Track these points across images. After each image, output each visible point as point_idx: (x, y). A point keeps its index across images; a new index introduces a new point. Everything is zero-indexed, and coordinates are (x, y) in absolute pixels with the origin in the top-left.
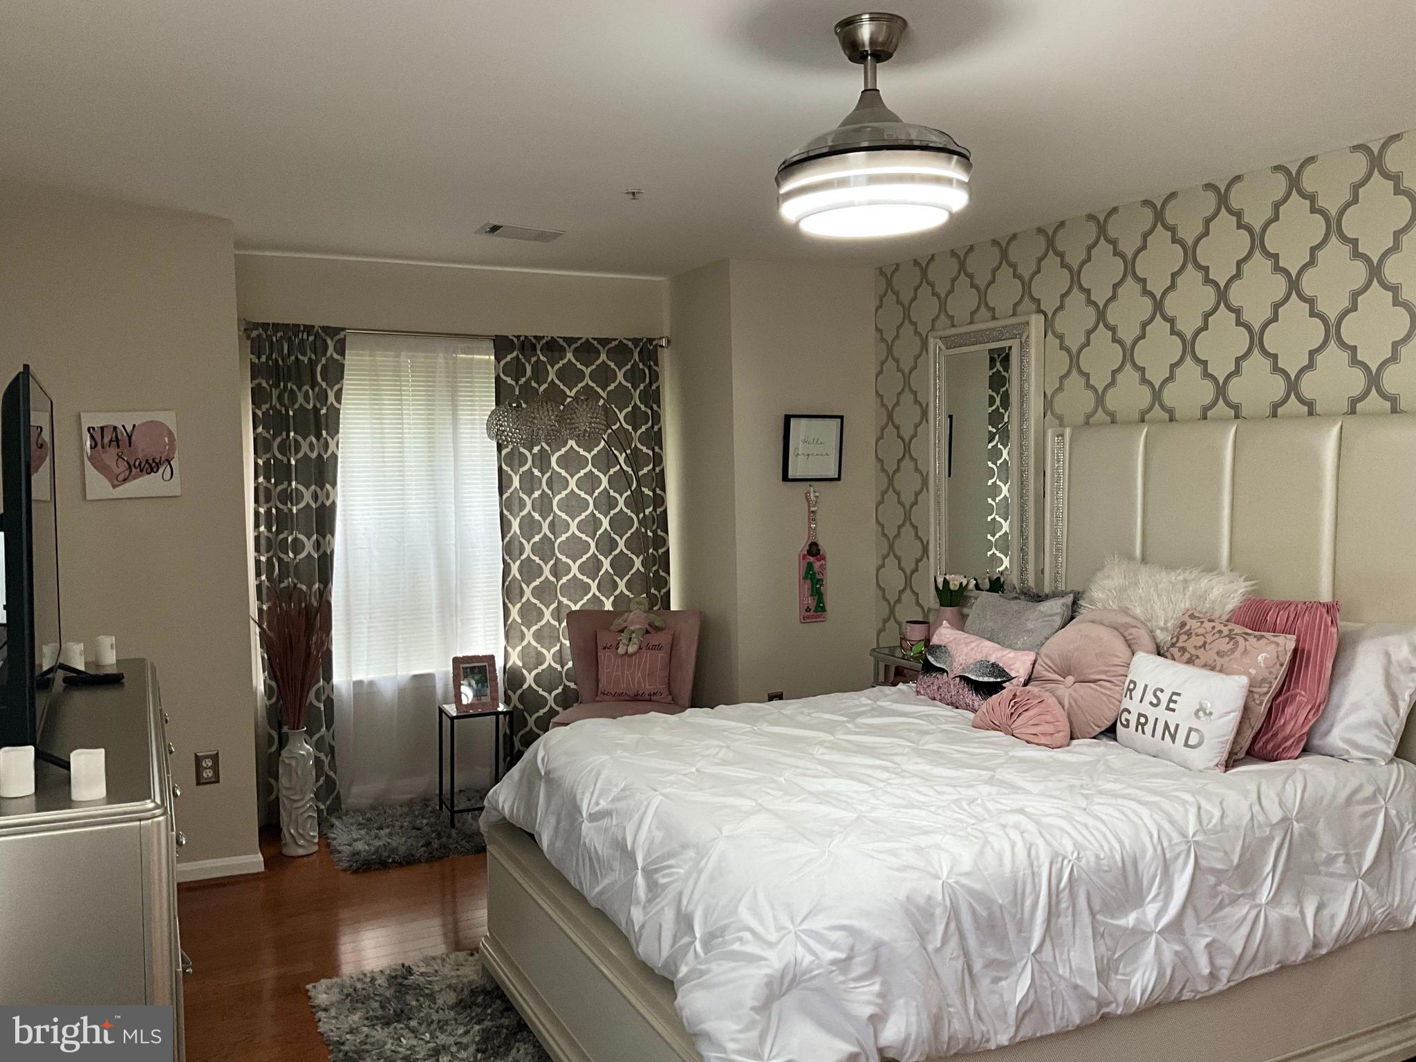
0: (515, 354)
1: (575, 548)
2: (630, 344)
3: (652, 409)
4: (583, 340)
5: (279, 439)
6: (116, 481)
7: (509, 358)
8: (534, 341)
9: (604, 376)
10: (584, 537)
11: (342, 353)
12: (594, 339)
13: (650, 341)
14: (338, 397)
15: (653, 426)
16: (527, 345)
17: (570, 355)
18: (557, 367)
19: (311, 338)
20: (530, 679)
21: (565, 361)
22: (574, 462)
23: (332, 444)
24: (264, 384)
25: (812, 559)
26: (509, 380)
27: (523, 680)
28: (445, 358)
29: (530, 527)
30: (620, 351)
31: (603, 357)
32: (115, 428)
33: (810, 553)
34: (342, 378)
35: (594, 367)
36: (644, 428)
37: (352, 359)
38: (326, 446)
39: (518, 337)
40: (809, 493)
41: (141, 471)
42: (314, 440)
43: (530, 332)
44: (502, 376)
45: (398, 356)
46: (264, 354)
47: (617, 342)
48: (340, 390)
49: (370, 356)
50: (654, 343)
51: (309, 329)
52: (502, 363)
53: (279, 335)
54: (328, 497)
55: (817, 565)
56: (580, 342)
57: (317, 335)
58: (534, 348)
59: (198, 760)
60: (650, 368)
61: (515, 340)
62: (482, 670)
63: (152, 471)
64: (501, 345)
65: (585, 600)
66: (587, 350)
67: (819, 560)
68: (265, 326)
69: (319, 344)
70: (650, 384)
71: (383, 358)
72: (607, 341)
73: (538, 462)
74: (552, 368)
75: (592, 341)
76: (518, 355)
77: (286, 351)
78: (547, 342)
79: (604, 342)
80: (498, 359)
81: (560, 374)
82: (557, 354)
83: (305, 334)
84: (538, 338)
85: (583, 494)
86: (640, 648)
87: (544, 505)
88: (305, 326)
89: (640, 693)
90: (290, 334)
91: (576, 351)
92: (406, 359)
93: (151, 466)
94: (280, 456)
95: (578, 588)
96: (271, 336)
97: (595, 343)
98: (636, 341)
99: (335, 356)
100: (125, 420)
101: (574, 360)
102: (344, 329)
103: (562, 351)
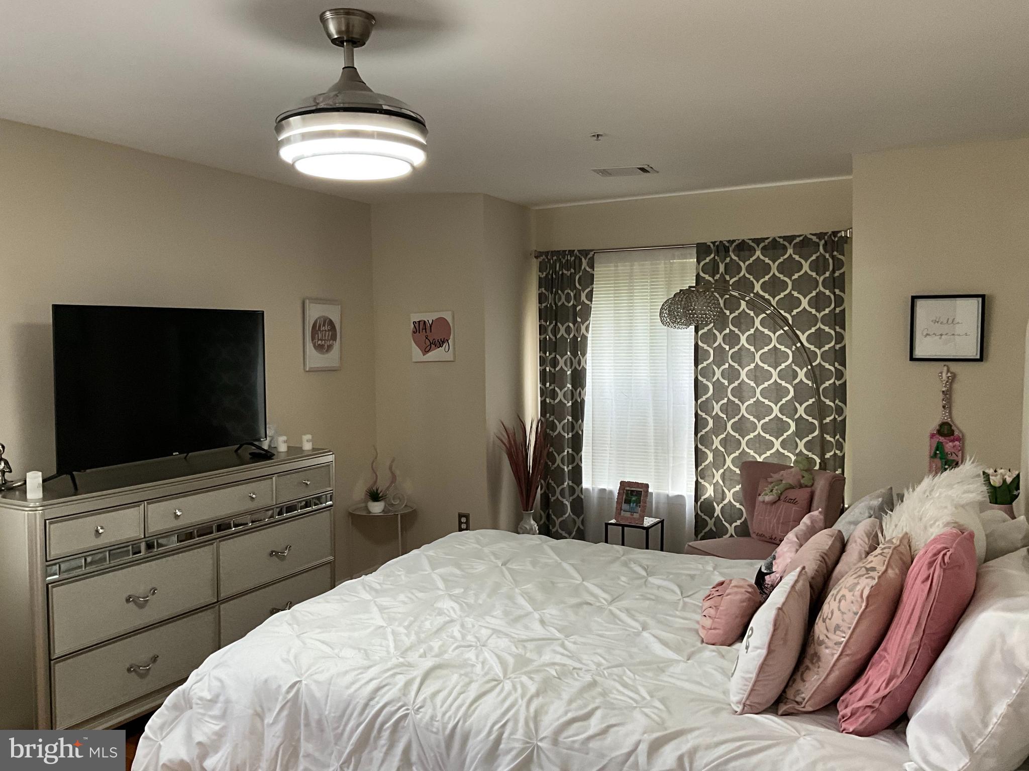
0: (712, 256)
1: (760, 410)
2: (814, 238)
3: (834, 293)
4: (770, 239)
5: (552, 326)
6: (425, 351)
7: (708, 260)
8: (727, 245)
9: (789, 267)
10: (767, 402)
11: (592, 267)
12: (780, 237)
13: (835, 233)
14: (590, 297)
15: (835, 308)
16: (722, 248)
17: (758, 253)
18: (747, 263)
19: (573, 258)
20: (718, 510)
21: (754, 258)
22: (758, 340)
23: (583, 328)
24: (544, 291)
25: (942, 439)
26: (707, 277)
27: (714, 510)
28: (665, 264)
29: (720, 390)
30: (805, 245)
31: (790, 251)
32: (425, 322)
33: (940, 432)
34: (592, 283)
35: (781, 260)
36: (827, 311)
37: (600, 271)
38: (578, 330)
39: (714, 243)
40: (941, 373)
41: (435, 346)
42: (571, 325)
43: (724, 237)
44: (702, 274)
45: (632, 266)
46: (545, 271)
47: (801, 238)
48: (592, 291)
49: (615, 266)
50: (839, 235)
51: (571, 252)
52: (702, 264)
53: (555, 258)
54: (579, 364)
55: (949, 446)
56: (767, 241)
57: (576, 257)
58: (727, 250)
59: (461, 516)
60: (833, 257)
61: (712, 245)
62: (639, 494)
63: (440, 346)
64: (702, 250)
65: (768, 453)
66: (774, 247)
67: (953, 441)
68: (547, 253)
69: (577, 261)
70: (834, 272)
71: (623, 268)
72: (793, 237)
73: (727, 340)
74: (744, 264)
75: (778, 239)
76: (714, 257)
77: (557, 269)
78: (739, 244)
79: (790, 239)
80: (698, 262)
81: (749, 269)
82: (747, 253)
83: (569, 256)
84: (731, 242)
85: (766, 367)
86: (779, 499)
87: (732, 374)
88: (569, 251)
89: (774, 537)
90: (561, 257)
91: (764, 248)
92: (637, 267)
93: (440, 343)
94: (552, 337)
95: (762, 444)
96: (550, 260)
97: (781, 240)
98: (820, 236)
99: (588, 269)
100: (429, 317)
101: (762, 257)
102: (593, 250)
103: (752, 250)
